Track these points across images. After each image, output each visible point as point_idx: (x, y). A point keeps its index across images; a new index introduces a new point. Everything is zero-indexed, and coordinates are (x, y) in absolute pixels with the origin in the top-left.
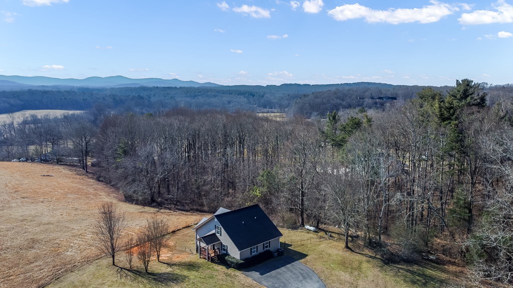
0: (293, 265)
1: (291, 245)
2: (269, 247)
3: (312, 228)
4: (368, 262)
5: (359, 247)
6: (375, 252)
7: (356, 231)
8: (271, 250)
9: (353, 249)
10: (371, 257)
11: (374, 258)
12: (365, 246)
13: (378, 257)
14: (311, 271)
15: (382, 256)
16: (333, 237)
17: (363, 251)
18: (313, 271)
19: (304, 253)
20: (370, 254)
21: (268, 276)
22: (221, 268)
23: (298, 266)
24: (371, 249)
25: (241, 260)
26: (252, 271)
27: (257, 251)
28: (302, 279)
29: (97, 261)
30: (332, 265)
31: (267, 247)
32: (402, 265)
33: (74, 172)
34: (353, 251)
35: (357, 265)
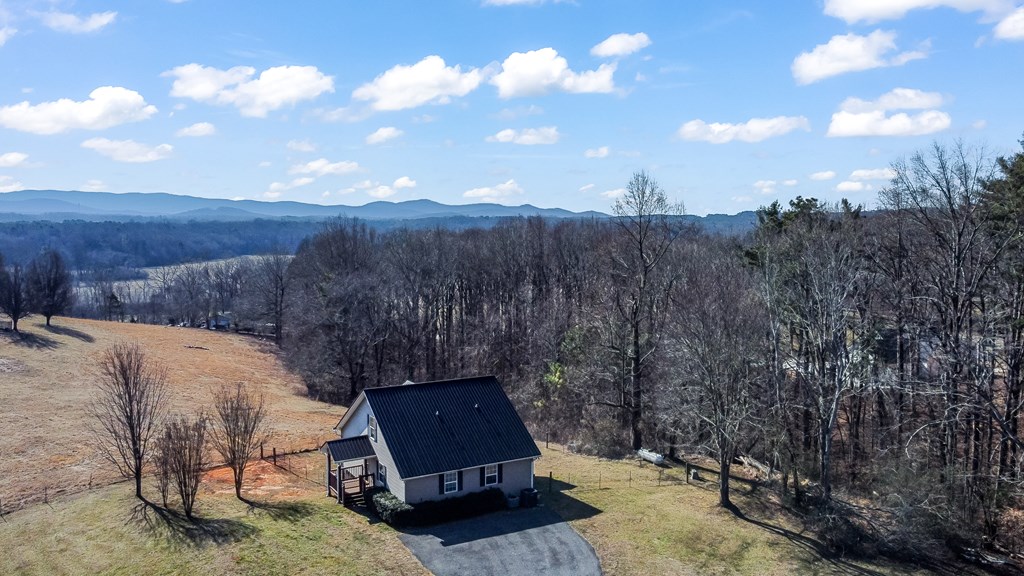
0: (548, 530)
1: (570, 487)
2: (500, 481)
3: (654, 456)
4: (772, 544)
5: (764, 508)
6: (804, 523)
7: (772, 472)
8: (503, 490)
9: (742, 512)
10: (786, 534)
11: (798, 537)
12: (783, 508)
13: (810, 535)
14: (585, 549)
15: (821, 535)
16: (702, 480)
17: (769, 519)
18: (593, 550)
19: (597, 507)
20: (788, 527)
21: (462, 551)
22: (357, 521)
23: (558, 535)
24: (796, 515)
25: (407, 502)
26: (427, 534)
27: (460, 488)
28: (548, 565)
29: (113, 486)
30: (656, 542)
31: (491, 480)
32: (878, 565)
33: (257, 347)
34: (742, 516)
35: (734, 549)
